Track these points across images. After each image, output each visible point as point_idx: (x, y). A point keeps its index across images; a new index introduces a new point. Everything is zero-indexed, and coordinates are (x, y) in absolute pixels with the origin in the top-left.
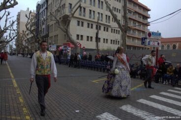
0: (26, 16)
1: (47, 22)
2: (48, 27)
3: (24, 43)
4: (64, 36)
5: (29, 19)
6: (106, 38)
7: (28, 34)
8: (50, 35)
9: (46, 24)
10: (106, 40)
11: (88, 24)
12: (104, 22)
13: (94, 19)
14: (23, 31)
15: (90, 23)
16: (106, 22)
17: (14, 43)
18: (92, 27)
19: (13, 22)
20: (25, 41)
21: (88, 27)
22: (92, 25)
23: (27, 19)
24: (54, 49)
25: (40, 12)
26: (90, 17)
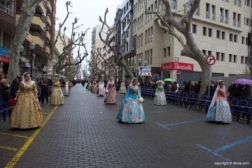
0: (101, 20)
1: (132, 31)
2: (134, 39)
3: (100, 67)
4: (163, 51)
5: (104, 23)
6: (233, 54)
7: (105, 55)
8: (138, 51)
9: (131, 36)
10: (233, 57)
11: (204, 28)
12: (230, 25)
13: (214, 19)
14: (98, 49)
15: (208, 27)
16: (234, 25)
17: (88, 67)
18: (210, 35)
19: (83, 35)
20: (102, 64)
21: (204, 34)
22: (210, 30)
23: (102, 24)
24: (147, 74)
25: (122, 19)
26: (208, 17)
